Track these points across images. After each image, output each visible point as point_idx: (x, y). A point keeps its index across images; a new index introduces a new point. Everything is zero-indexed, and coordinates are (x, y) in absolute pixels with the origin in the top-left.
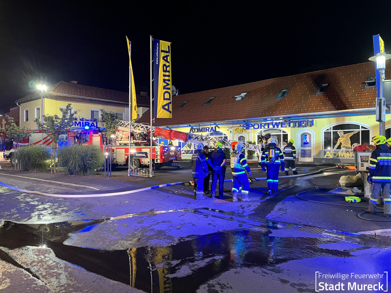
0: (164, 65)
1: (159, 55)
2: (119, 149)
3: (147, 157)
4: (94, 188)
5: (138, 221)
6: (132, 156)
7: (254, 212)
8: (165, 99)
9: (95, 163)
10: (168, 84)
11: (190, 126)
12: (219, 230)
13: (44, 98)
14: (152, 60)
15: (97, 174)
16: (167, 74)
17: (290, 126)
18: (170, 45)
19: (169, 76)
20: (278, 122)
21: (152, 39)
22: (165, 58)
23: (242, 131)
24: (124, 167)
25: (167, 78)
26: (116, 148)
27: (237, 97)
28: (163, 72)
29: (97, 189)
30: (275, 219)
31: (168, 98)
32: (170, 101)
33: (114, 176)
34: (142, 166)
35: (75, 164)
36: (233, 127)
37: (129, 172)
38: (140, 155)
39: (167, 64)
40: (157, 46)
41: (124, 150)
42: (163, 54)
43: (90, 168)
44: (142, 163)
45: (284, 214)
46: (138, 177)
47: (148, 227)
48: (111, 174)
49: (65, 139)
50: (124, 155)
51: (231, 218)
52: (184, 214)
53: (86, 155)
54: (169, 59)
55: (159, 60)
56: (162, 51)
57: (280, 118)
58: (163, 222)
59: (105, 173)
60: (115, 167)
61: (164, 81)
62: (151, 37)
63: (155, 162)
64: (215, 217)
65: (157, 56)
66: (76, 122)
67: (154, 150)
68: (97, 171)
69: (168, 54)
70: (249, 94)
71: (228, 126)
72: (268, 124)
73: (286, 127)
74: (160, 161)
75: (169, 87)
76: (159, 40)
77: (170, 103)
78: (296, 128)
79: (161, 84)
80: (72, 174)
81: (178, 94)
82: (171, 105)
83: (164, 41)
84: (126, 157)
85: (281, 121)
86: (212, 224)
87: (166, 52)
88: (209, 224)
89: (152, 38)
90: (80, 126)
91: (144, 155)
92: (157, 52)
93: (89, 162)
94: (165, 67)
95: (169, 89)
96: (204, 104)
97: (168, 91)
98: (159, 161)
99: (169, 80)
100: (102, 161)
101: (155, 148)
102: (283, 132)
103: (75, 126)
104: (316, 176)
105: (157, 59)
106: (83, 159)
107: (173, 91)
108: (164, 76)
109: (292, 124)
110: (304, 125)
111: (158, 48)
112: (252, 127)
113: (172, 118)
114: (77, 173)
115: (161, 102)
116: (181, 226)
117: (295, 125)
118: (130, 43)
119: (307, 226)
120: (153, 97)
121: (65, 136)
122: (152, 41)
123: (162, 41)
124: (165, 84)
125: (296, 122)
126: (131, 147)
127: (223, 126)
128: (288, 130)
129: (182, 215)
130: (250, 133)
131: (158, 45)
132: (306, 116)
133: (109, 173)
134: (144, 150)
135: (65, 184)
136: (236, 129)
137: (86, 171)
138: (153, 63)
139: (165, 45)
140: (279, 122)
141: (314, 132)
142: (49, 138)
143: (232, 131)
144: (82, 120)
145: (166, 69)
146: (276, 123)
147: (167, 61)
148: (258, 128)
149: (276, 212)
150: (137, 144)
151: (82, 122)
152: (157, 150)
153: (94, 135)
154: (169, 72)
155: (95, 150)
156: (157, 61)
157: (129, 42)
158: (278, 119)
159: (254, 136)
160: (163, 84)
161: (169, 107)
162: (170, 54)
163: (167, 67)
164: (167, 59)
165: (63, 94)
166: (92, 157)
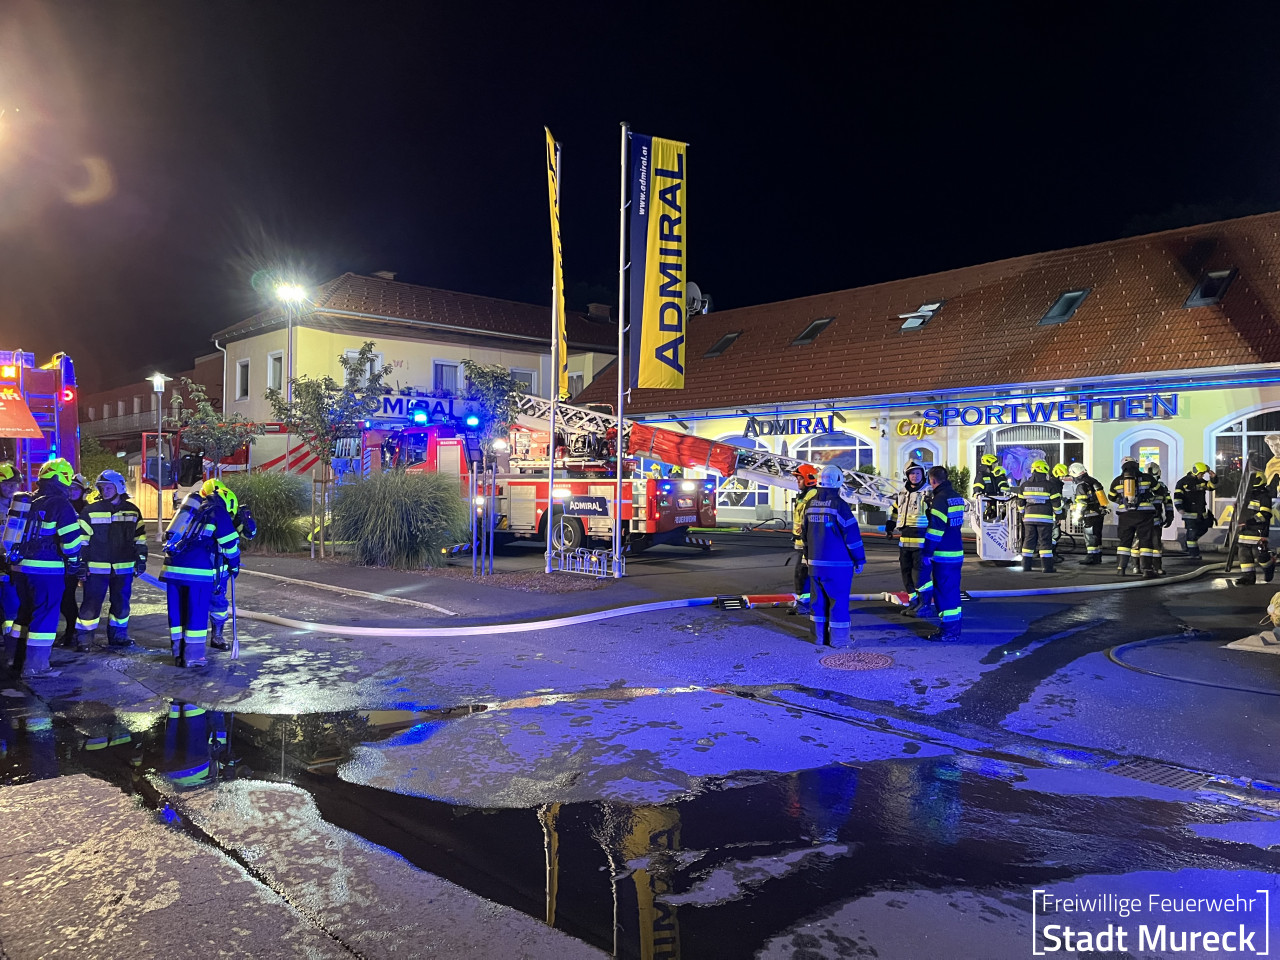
0: (665, 218)
1: (648, 186)
2: (519, 487)
3: (605, 513)
4: (439, 609)
5: (573, 716)
6: (557, 510)
7: (958, 705)
8: (664, 327)
9: (443, 529)
10: (675, 281)
11: (745, 413)
12: (836, 759)
13: (295, 324)
14: (626, 202)
15: (450, 565)
16: (673, 245)
17: (1090, 416)
18: (683, 152)
19: (678, 253)
20: (1047, 401)
21: (627, 135)
22: (669, 196)
23: (924, 432)
24: (531, 546)
25: (671, 260)
26: (510, 484)
27: (906, 319)
28: (661, 239)
29: (447, 612)
30: (1032, 731)
31: (675, 323)
32: (679, 335)
33: (502, 572)
34: (589, 543)
35: (383, 532)
36: (892, 418)
37: (547, 560)
38: (582, 506)
39: (675, 215)
40: (644, 156)
41: (533, 489)
42: (659, 184)
43: (427, 545)
44: (590, 534)
45: (1066, 715)
46: (577, 577)
47: (605, 739)
48: (491, 564)
49: (353, 452)
50: (533, 505)
51: (879, 722)
52: (721, 702)
53: (418, 503)
54: (681, 197)
55: (647, 201)
56: (660, 172)
57: (1057, 389)
58: (653, 724)
59: (473, 562)
60: (502, 542)
61: (664, 268)
62: (623, 129)
63: (631, 531)
64: (826, 715)
65: (643, 188)
66: (387, 400)
67: (627, 491)
68: (451, 554)
69: (677, 181)
70: (948, 308)
71: (876, 415)
72: (1015, 409)
73: (1076, 419)
74: (647, 527)
75: (677, 288)
76: (648, 137)
77: (680, 340)
78: (1114, 424)
79: (653, 279)
80: (371, 562)
81: (709, 310)
82: (682, 348)
83: (665, 141)
84: (540, 512)
85: (1061, 399)
86: (814, 740)
87: (672, 175)
88: (805, 738)
89: (627, 130)
90: (401, 412)
91: (596, 506)
92: (643, 175)
93: (425, 525)
94: (666, 224)
95: (678, 294)
96: (795, 343)
97: (676, 300)
98: (642, 528)
99: (678, 267)
100: (465, 523)
101: (631, 483)
102: (1067, 436)
103: (385, 411)
104: (1187, 591)
105: (643, 196)
106: (406, 517)
107: (694, 299)
108: (664, 252)
109: (1097, 410)
110: (1141, 411)
111: (644, 163)
112: (959, 419)
113: (682, 387)
114: (389, 561)
115: (652, 337)
116: (712, 739)
117: (1108, 411)
118: (556, 150)
119: (1146, 759)
120: (627, 321)
121: (353, 443)
122: (629, 142)
123: (660, 140)
124: (667, 280)
125: (1114, 402)
126: (555, 480)
127: (858, 416)
128: (1082, 429)
129: (715, 706)
130: (952, 437)
131: (645, 152)
132: (1151, 382)
133: (487, 563)
134: (596, 491)
135: (351, 592)
136: (902, 425)
137: (416, 553)
138: (628, 210)
139: (667, 152)
140: (1054, 403)
141: (1177, 436)
142: (306, 448)
143: (886, 431)
144: (407, 392)
145: (671, 230)
146: (1040, 406)
147: (672, 204)
148: (978, 422)
149: (1038, 708)
150: (574, 471)
151: (405, 399)
152: (637, 489)
153: (443, 441)
154: (678, 239)
155: (444, 489)
156: (642, 204)
157: (555, 145)
158: (1050, 392)
159: (964, 449)
160: (659, 277)
161: (675, 354)
162: (684, 183)
163: (673, 223)
164: (674, 197)
165: (352, 311)
166: (434, 510)
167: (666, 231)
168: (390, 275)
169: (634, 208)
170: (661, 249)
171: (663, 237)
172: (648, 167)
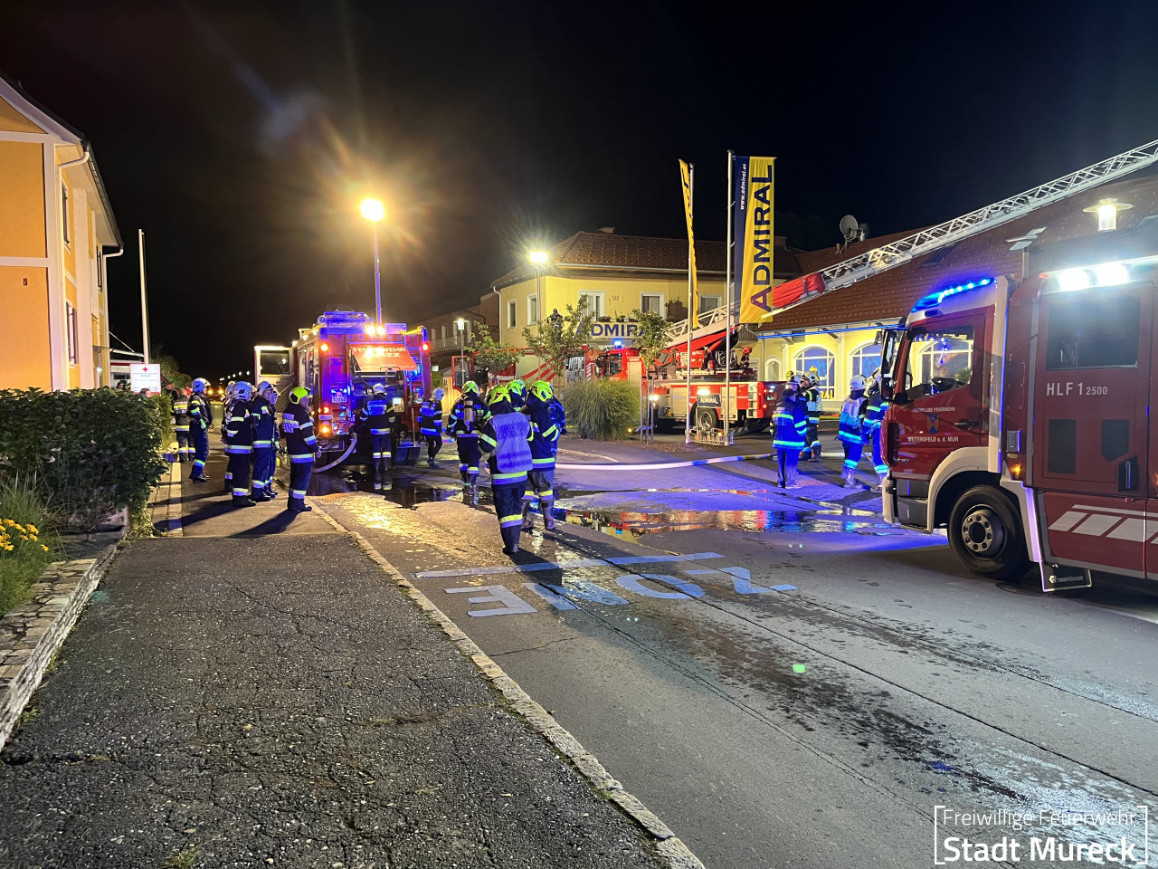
0: (758, 210)
1: (746, 190)
2: (679, 388)
3: (720, 405)
8: (756, 282)
10: (765, 251)
14: (732, 202)
15: (632, 439)
16: (764, 228)
18: (772, 164)
19: (767, 232)
21: (732, 159)
22: (761, 195)
24: (678, 428)
25: (763, 237)
26: (673, 386)
28: (755, 224)
31: (765, 279)
32: (767, 286)
33: (659, 443)
35: (589, 417)
37: (687, 435)
38: (707, 401)
39: (765, 207)
40: (744, 170)
42: (755, 187)
48: (652, 438)
50: (689, 401)
53: (610, 400)
54: (770, 195)
55: (746, 200)
56: (754, 180)
59: (641, 437)
60: (665, 424)
61: (757, 243)
62: (730, 154)
63: (748, 416)
65: (743, 192)
67: (745, 390)
68: (634, 433)
69: (767, 184)
70: (1051, 231)
74: (758, 415)
75: (766, 255)
76: (747, 157)
77: (769, 290)
79: (749, 250)
80: (584, 437)
81: (866, 237)
82: (770, 295)
83: (759, 158)
84: (691, 405)
87: (764, 180)
89: (733, 155)
91: (715, 401)
92: (743, 183)
93: (615, 413)
94: (759, 214)
95: (768, 260)
98: (755, 415)
99: (767, 242)
100: (641, 413)
105: (743, 198)
106: (602, 408)
107: (850, 230)
108: (757, 233)
111: (744, 175)
114: (594, 437)
115: (748, 288)
118: (689, 170)
121: (580, 360)
122: (733, 162)
123: (755, 158)
124: (759, 251)
131: (745, 168)
133: (649, 438)
135: (567, 451)
137: (610, 431)
138: (733, 208)
139: (761, 165)
142: (548, 366)
144: (621, 320)
145: (763, 217)
147: (764, 200)
152: (752, 389)
153: (632, 359)
154: (768, 223)
155: (630, 391)
156: (743, 203)
160: (753, 251)
161: (765, 300)
162: (772, 185)
163: (763, 213)
164: (765, 195)
165: (581, 263)
166: (619, 404)
167: (759, 219)
168: (610, 230)
169: (736, 208)
170: (755, 231)
171: (757, 223)
172: (747, 177)
